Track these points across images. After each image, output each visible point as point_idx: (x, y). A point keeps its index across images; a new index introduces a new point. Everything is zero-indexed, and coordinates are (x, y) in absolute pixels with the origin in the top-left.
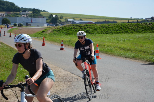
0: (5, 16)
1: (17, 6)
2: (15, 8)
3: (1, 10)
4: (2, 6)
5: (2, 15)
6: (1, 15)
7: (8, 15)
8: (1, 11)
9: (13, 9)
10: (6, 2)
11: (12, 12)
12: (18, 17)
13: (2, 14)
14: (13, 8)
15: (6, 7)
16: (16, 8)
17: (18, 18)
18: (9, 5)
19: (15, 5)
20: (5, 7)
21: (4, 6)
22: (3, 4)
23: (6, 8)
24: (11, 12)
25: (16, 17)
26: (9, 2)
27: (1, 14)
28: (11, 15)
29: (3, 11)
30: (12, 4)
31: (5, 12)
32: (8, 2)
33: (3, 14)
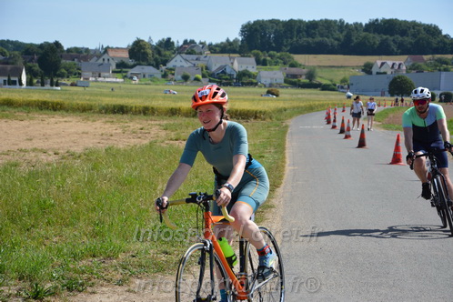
0: (404, 68)
1: (445, 36)
2: (439, 42)
3: (395, 49)
4: (400, 39)
5: (396, 67)
6: (393, 67)
7: (413, 65)
8: (396, 54)
9: (435, 45)
10: (414, 25)
11: (430, 56)
12: (446, 70)
13: (397, 63)
14: (434, 42)
15: (413, 41)
16: (445, 43)
17: (444, 74)
18: (423, 35)
19: (440, 32)
20: (408, 40)
21: (406, 39)
22: (404, 33)
23: (411, 43)
24: (425, 57)
25: (440, 70)
26: (424, 25)
27: (394, 64)
28: (424, 67)
29: (401, 54)
30: (433, 31)
31: (406, 57)
32: (420, 25)
33: (400, 64)
